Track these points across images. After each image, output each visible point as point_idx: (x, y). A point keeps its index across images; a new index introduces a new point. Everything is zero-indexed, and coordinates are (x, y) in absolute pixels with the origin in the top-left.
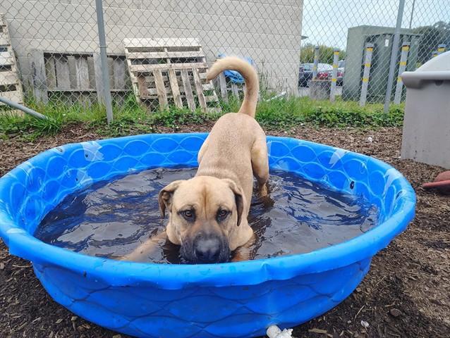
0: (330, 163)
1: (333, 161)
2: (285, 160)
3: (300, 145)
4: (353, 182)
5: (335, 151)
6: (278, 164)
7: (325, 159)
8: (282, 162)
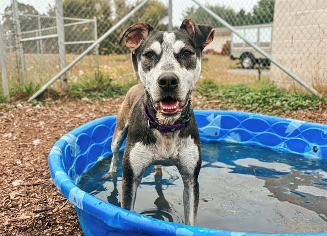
0: (286, 132)
1: (290, 130)
2: (236, 132)
3: (251, 118)
4: (315, 147)
5: (290, 122)
6: (229, 135)
7: (281, 129)
8: (233, 133)
